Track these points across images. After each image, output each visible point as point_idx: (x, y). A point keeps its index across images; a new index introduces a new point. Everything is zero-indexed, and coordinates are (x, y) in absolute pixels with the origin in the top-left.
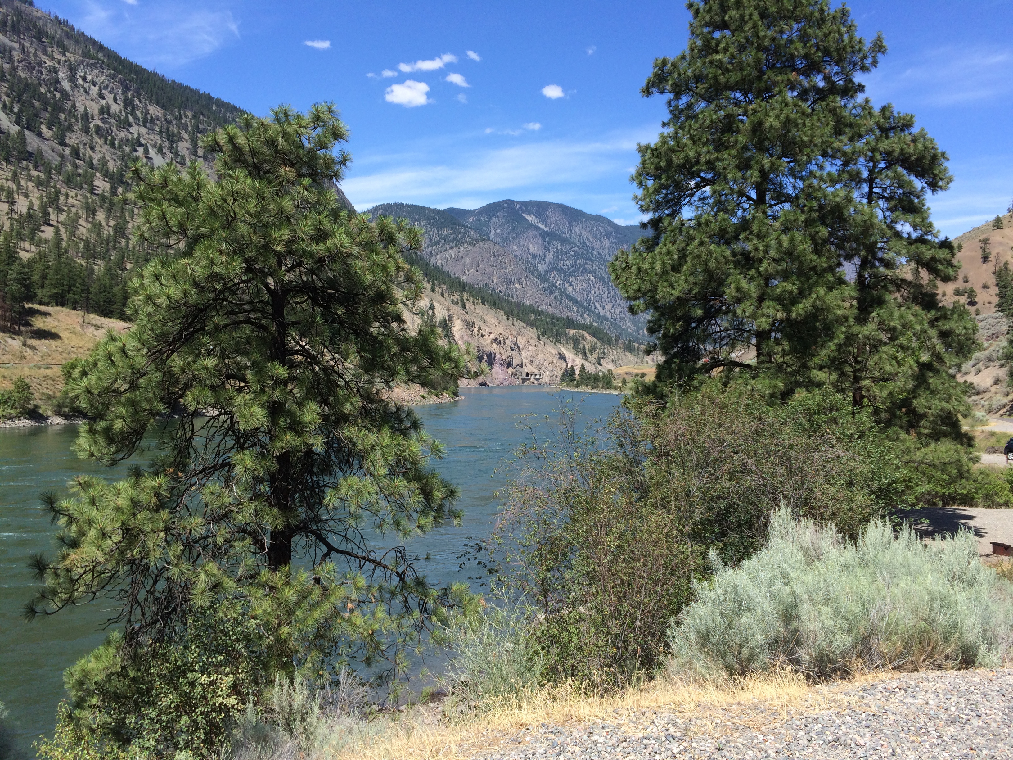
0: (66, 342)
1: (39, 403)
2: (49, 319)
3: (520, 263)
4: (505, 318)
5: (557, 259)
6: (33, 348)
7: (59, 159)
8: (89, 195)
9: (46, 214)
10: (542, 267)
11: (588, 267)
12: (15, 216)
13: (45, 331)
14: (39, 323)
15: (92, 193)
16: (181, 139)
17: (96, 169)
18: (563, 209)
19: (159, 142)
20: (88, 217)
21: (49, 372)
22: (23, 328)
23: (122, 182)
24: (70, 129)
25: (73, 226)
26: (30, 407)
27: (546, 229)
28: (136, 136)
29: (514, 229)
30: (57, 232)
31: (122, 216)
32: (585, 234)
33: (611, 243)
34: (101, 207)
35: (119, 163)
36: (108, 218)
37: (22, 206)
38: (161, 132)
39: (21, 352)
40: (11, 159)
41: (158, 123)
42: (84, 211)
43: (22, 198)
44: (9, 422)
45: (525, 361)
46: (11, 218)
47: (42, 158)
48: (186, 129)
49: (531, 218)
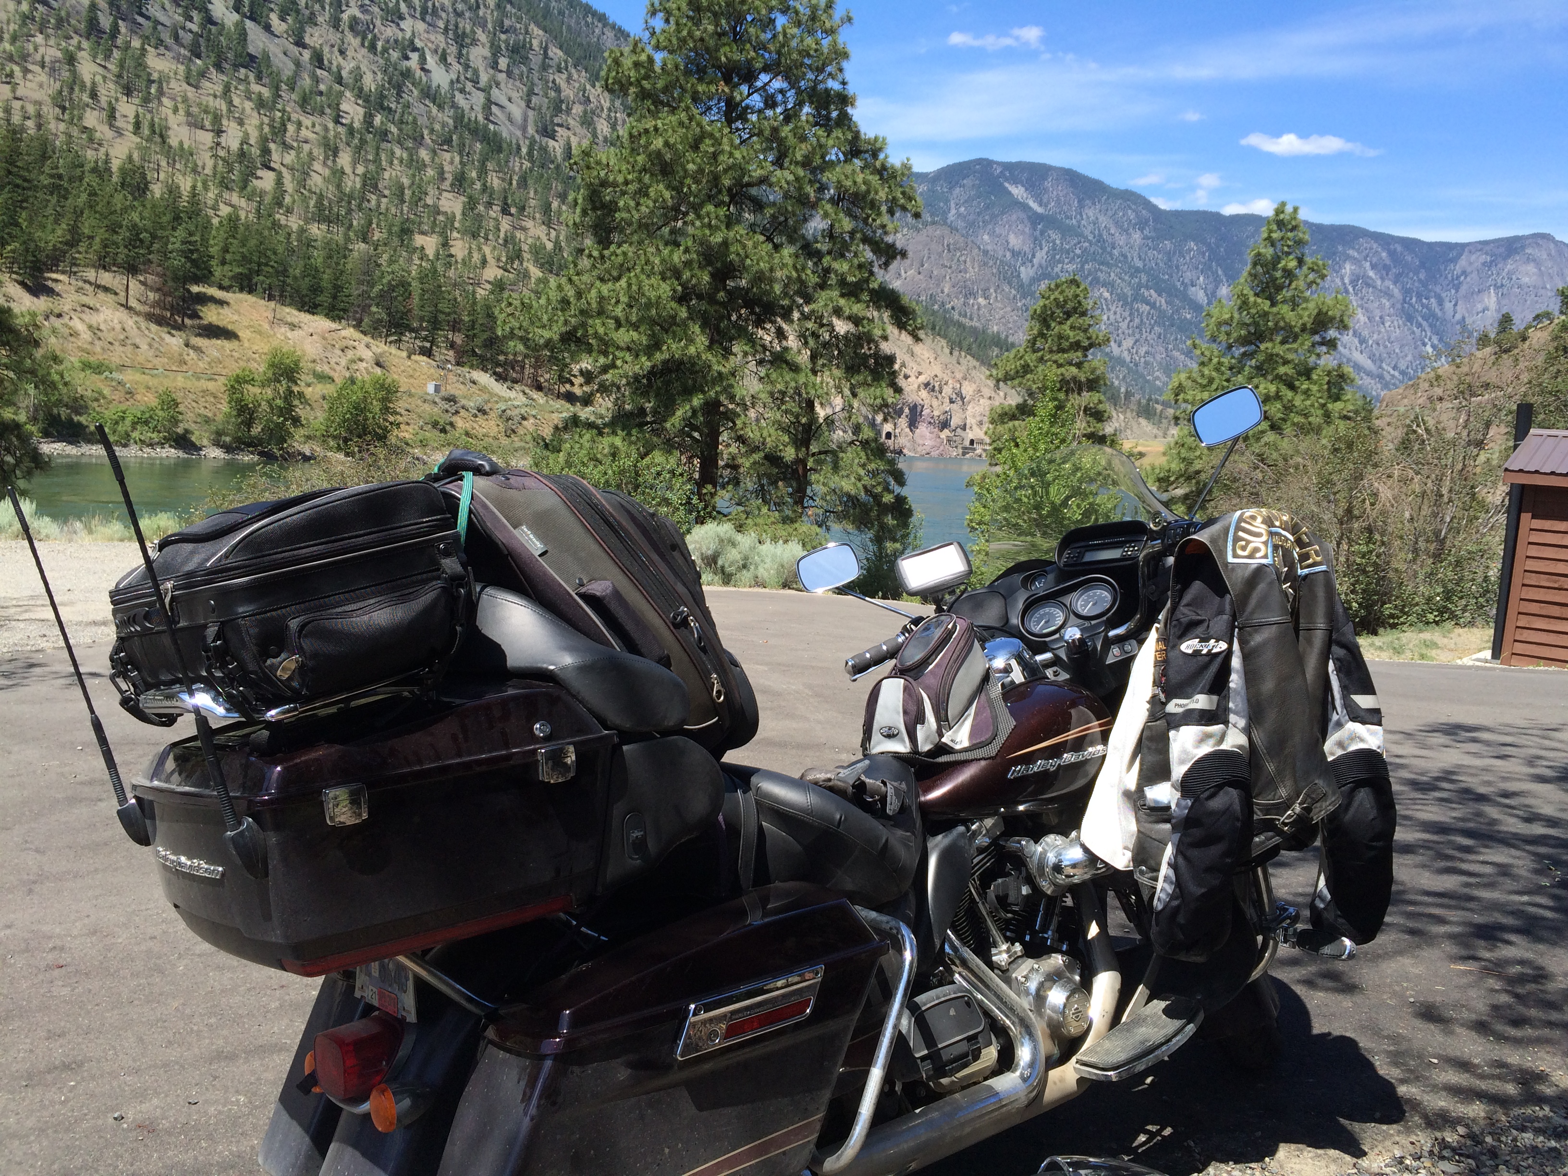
0: (246, 344)
1: (192, 427)
2: (225, 311)
3: (991, 263)
4: (947, 351)
5: (1052, 261)
6: (197, 349)
7: (293, 67)
8: (331, 125)
9: (266, 152)
10: (1026, 273)
11: (1102, 276)
12: (222, 153)
13: (218, 327)
14: (211, 315)
15: (337, 121)
16: (475, 42)
17: (346, 86)
18: (1072, 178)
19: (443, 45)
20: (326, 158)
21: (211, 385)
22: (188, 321)
23: (383, 108)
24: (312, 20)
25: (303, 173)
26: (180, 430)
27: (1040, 210)
28: (408, 35)
29: (987, 207)
30: (279, 182)
31: (377, 160)
32: (1103, 220)
33: (1146, 238)
34: (348, 144)
35: (380, 76)
36: (354, 163)
37: (232, 139)
38: (446, 30)
39: (181, 355)
40: (225, 65)
41: (444, 15)
42: (322, 150)
43: (233, 125)
44: (148, 450)
45: (971, 421)
46: (215, 156)
47: (269, 66)
48: (484, 26)
49: (1017, 191)
